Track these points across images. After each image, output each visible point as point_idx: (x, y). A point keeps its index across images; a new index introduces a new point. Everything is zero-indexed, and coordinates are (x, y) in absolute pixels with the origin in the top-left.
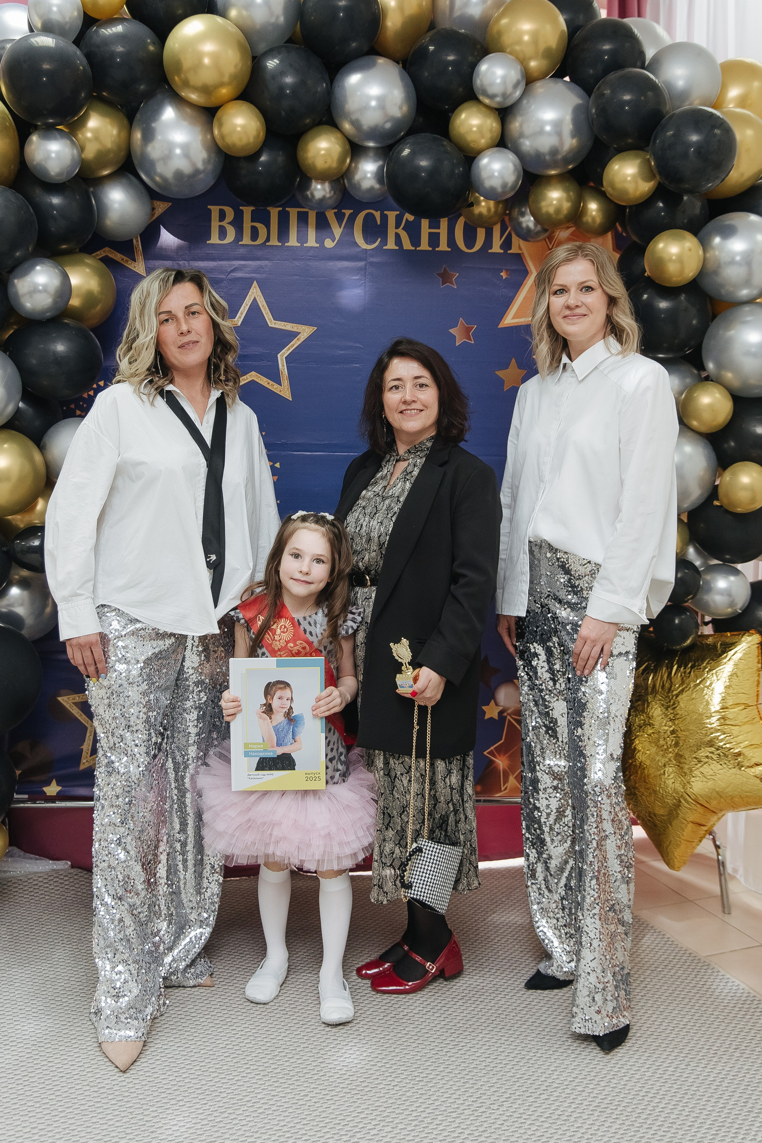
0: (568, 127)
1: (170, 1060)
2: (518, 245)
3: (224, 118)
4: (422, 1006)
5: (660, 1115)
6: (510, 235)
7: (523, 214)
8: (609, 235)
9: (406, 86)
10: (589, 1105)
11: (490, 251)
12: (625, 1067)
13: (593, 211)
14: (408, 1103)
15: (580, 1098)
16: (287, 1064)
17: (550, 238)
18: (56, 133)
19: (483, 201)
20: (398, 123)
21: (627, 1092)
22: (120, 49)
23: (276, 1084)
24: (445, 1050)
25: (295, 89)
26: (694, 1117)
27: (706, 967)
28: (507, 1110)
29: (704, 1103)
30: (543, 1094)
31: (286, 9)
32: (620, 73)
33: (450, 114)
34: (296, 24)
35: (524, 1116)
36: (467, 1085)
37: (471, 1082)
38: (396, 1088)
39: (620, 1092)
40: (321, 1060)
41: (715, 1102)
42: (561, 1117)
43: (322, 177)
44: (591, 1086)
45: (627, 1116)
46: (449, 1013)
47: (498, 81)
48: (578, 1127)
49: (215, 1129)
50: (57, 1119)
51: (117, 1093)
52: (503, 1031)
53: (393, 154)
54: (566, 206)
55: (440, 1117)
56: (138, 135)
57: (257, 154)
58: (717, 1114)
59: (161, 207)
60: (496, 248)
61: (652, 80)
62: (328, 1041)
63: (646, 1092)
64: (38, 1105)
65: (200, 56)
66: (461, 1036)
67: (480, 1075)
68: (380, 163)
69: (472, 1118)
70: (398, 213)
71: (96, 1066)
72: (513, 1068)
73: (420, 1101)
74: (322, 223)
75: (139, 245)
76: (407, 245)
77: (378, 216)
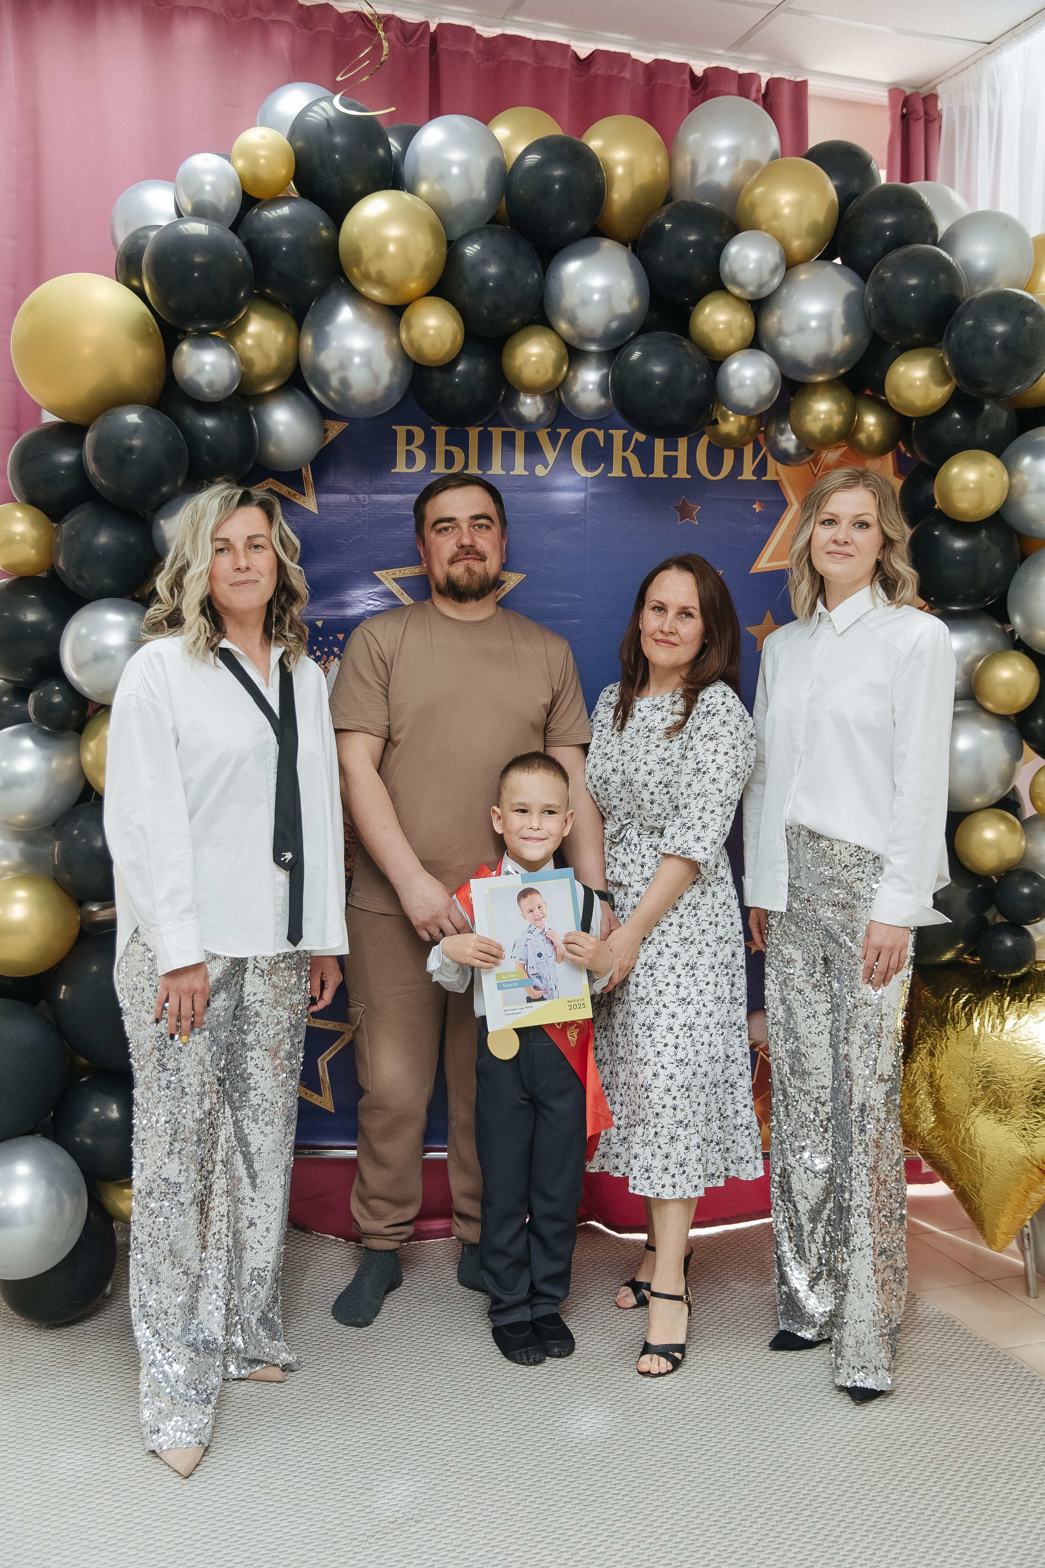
0: (839, 321)
1: (355, 1459)
2: (775, 470)
3: (414, 320)
4: (656, 1401)
5: (951, 1539)
6: (764, 458)
7: (782, 432)
8: (889, 456)
9: (636, 275)
10: (863, 1524)
11: (739, 478)
12: (907, 1480)
13: (870, 425)
14: (641, 1516)
15: (851, 1516)
16: (495, 1466)
17: (816, 461)
18: (211, 341)
19: (732, 415)
20: (627, 321)
21: (909, 1510)
22: (286, 235)
23: (482, 1490)
24: (685, 1454)
25: (500, 281)
26: (992, 1543)
27: (1007, 1362)
28: (762, 1528)
29: (1006, 1526)
30: (806, 1509)
31: (488, 181)
32: (903, 251)
33: (691, 308)
34: (501, 200)
35: (783, 1536)
36: (713, 1497)
37: (717, 1493)
38: (627, 1498)
39: (901, 1510)
40: (535, 1463)
41: (1019, 1525)
42: (828, 1538)
43: (534, 390)
44: (865, 1502)
45: (909, 1539)
46: (690, 1410)
47: (752, 266)
48: (849, 1551)
49: (410, 1541)
50: (222, 1524)
51: (292, 1496)
52: (756, 1433)
53: (620, 357)
54: (837, 420)
55: (680, 1535)
56: (308, 341)
57: (454, 362)
58: (1022, 1540)
59: (335, 429)
60: (748, 474)
61: (945, 258)
62: (542, 1441)
63: (933, 1511)
64: (199, 1507)
65: (385, 241)
66: (705, 1439)
67: (727, 1485)
68: (605, 371)
69: (719, 1536)
70: (626, 431)
71: (266, 1464)
72: (768, 1478)
73: (656, 1514)
74: (533, 445)
75: (308, 475)
76: (637, 471)
77: (600, 435)
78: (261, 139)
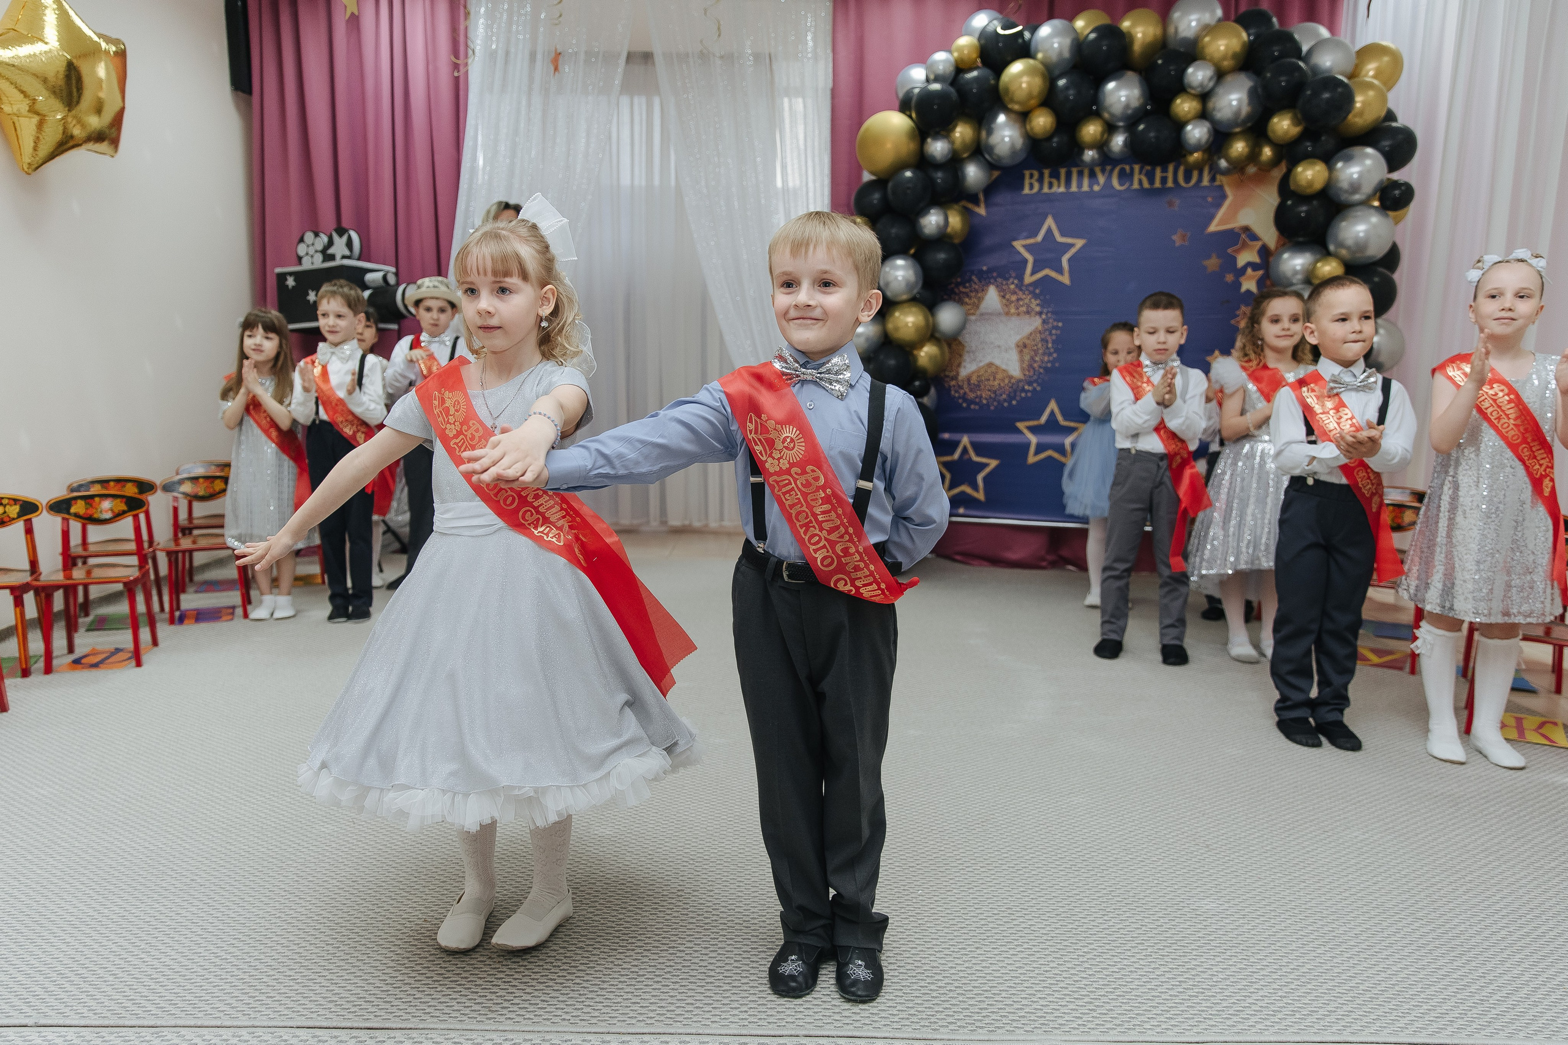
0: (1245, 102)
2: (1220, 179)
3: (1033, 118)
6: (1214, 174)
7: (1220, 160)
8: (1276, 168)
9: (1142, 88)
13: (1266, 153)
17: (1240, 173)
18: (940, 137)
20: (1137, 110)
22: (975, 84)
25: (1074, 97)
31: (1070, 49)
33: (1170, 102)
34: (1077, 57)
43: (1091, 148)
47: (1200, 78)
53: (1134, 129)
54: (1247, 152)
56: (984, 134)
57: (1051, 137)
59: (996, 174)
61: (1304, 66)
65: (1019, 84)
68: (1126, 135)
74: (1093, 175)
75: (981, 197)
76: (1146, 185)
77: (1127, 168)
78: (965, 42)
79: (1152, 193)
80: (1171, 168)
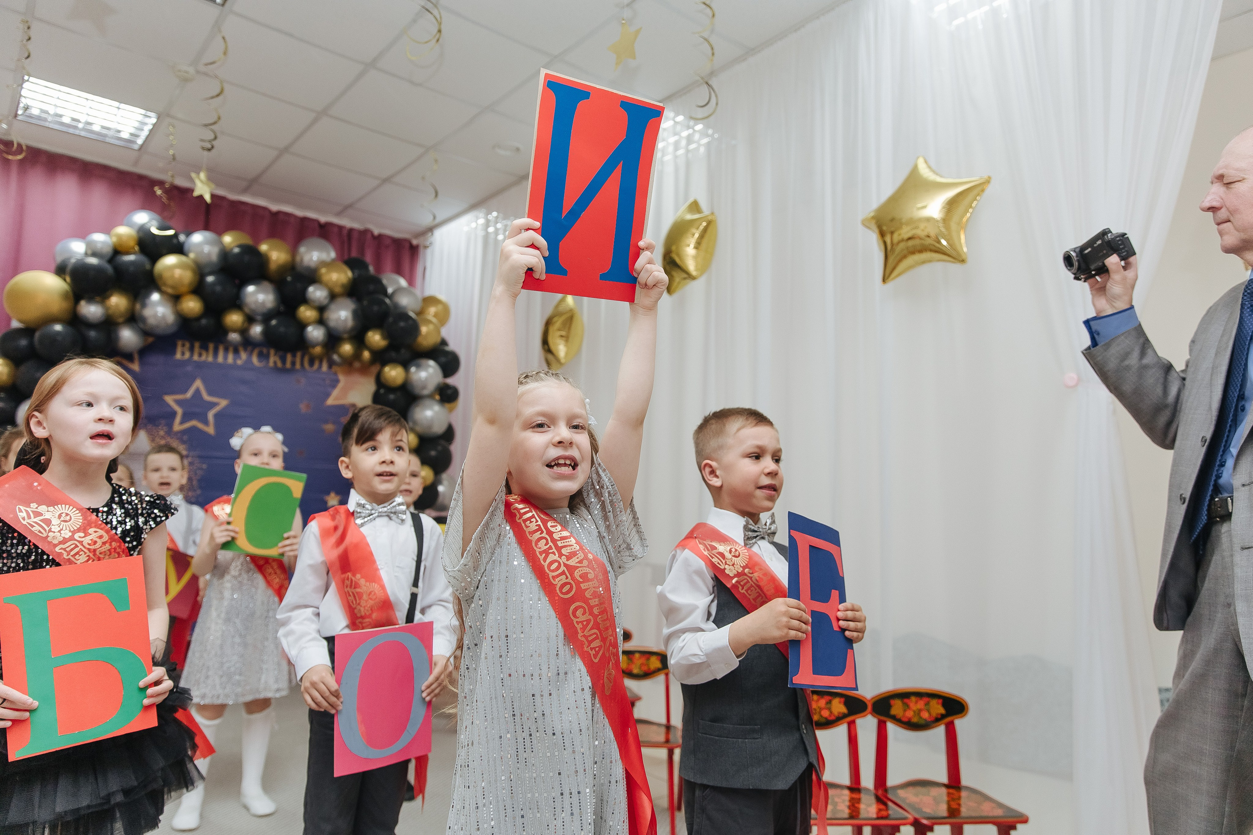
0: (350, 319)
3: (184, 301)
7: (333, 354)
8: (371, 367)
9: (276, 295)
18: (94, 302)
20: (271, 310)
22: (132, 266)
25: (221, 292)
31: (218, 256)
33: (296, 308)
43: (234, 331)
47: (317, 296)
53: (268, 322)
54: (353, 352)
56: (138, 306)
57: (200, 319)
59: (150, 340)
61: (385, 300)
65: (174, 274)
68: (264, 327)
74: (236, 351)
75: (136, 356)
76: (279, 364)
77: (265, 351)
78: (124, 231)
79: (283, 370)
80: (299, 355)
